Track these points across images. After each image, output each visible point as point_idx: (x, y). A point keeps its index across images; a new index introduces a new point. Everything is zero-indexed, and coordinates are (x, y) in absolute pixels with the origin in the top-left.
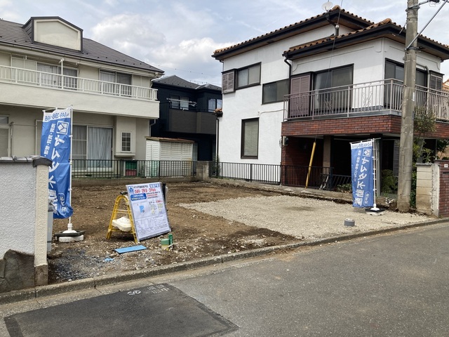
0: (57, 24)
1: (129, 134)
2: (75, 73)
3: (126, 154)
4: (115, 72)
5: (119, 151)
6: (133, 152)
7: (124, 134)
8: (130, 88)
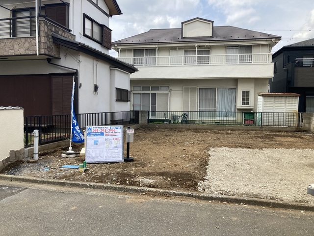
0: (197, 22)
1: (248, 92)
2: (208, 52)
3: (245, 107)
4: (238, 46)
5: (240, 105)
6: (251, 105)
7: (244, 92)
8: (250, 56)
